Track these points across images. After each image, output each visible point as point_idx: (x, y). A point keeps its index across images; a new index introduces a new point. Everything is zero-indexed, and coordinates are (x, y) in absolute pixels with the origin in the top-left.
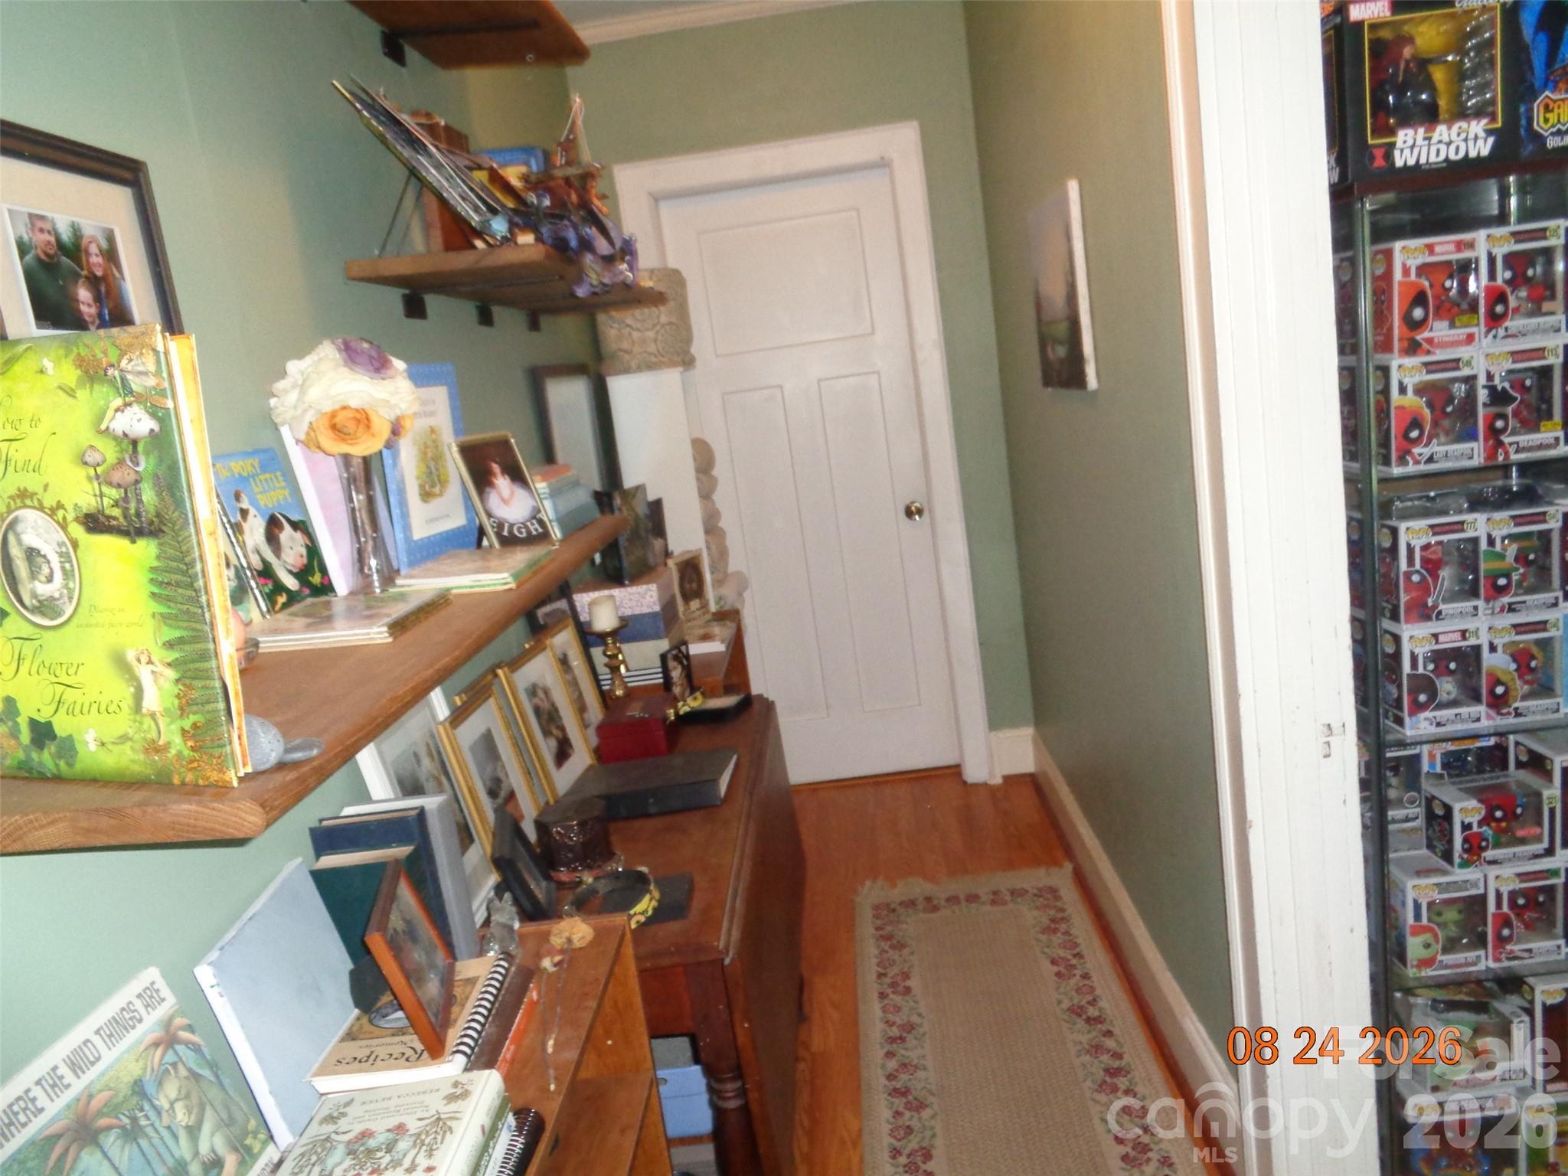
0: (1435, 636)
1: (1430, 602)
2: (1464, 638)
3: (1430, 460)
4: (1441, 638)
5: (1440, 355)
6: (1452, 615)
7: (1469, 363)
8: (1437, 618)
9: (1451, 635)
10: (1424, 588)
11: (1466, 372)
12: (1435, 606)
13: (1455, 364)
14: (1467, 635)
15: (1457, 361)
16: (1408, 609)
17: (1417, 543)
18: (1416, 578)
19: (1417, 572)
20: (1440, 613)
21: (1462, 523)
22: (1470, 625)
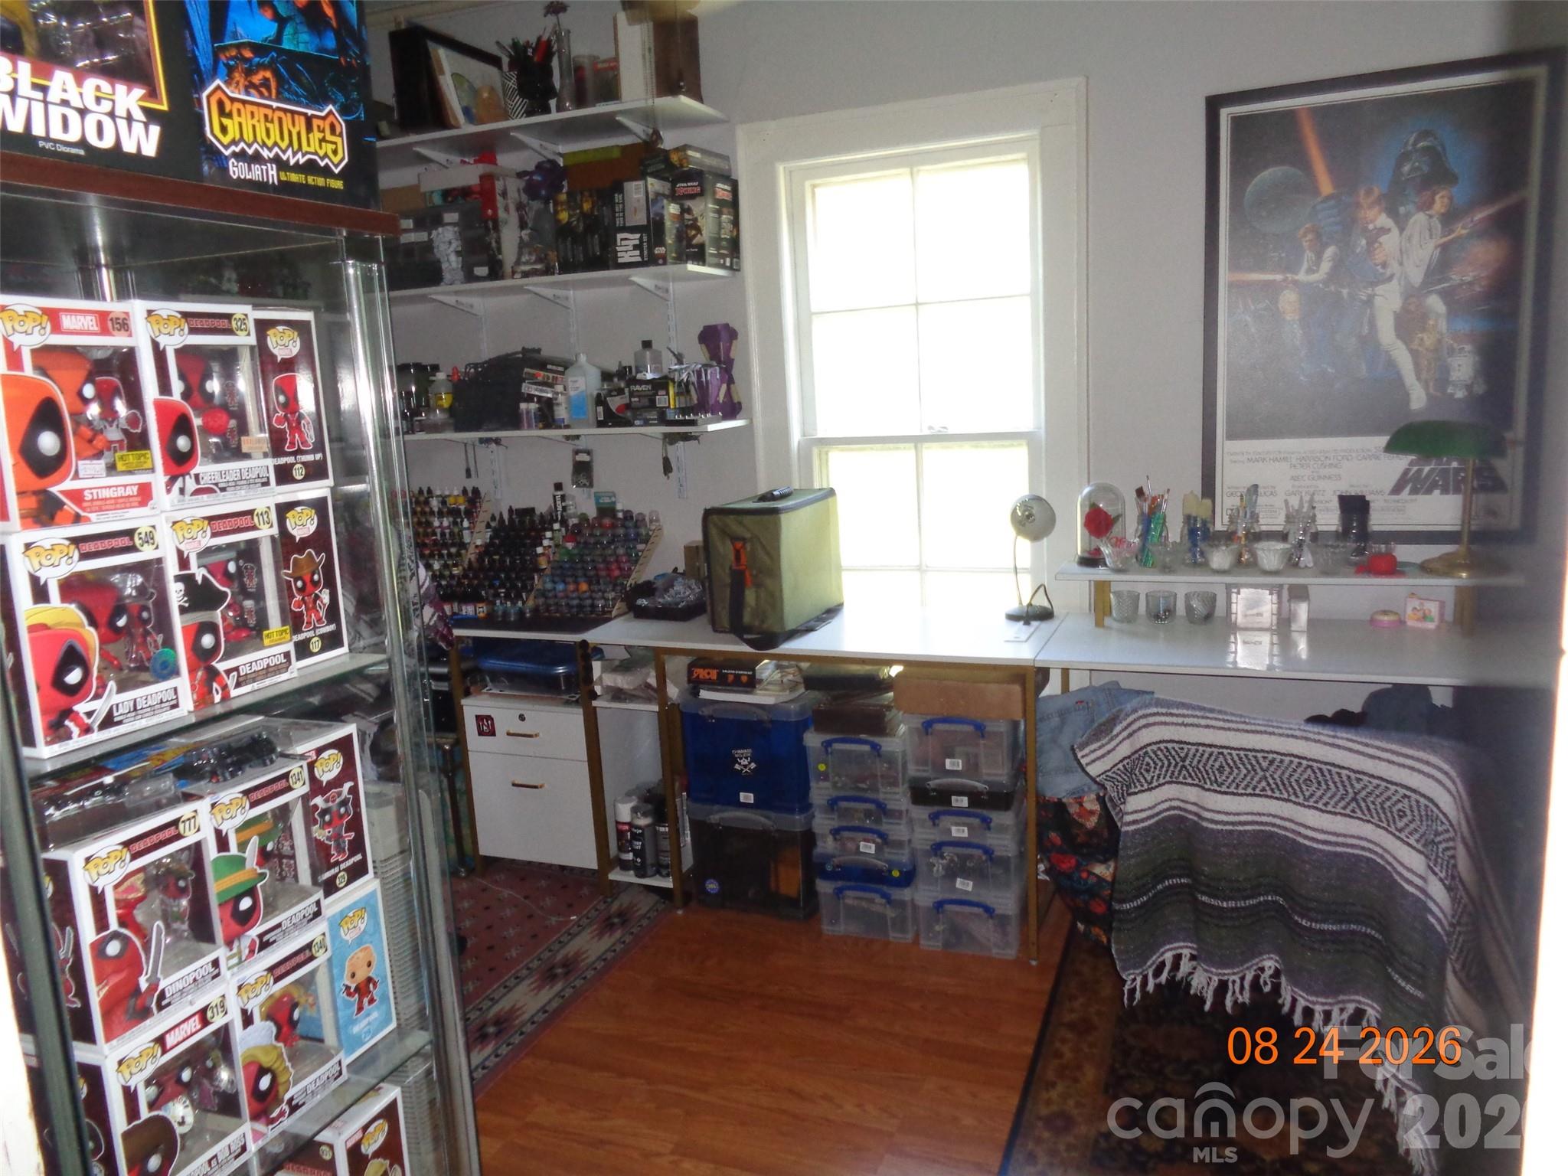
0: (160, 1040)
1: (144, 985)
2: (205, 1023)
3: (109, 721)
4: (170, 1040)
5: (98, 524)
6: (181, 991)
7: (149, 539)
8: (160, 1008)
9: (184, 1026)
10: (130, 962)
11: (146, 554)
12: (153, 987)
13: (126, 540)
14: (209, 1014)
15: (130, 533)
16: (107, 1015)
17: (106, 884)
18: (113, 948)
19: (116, 935)
20: (162, 996)
21: (175, 823)
22: (208, 997)
